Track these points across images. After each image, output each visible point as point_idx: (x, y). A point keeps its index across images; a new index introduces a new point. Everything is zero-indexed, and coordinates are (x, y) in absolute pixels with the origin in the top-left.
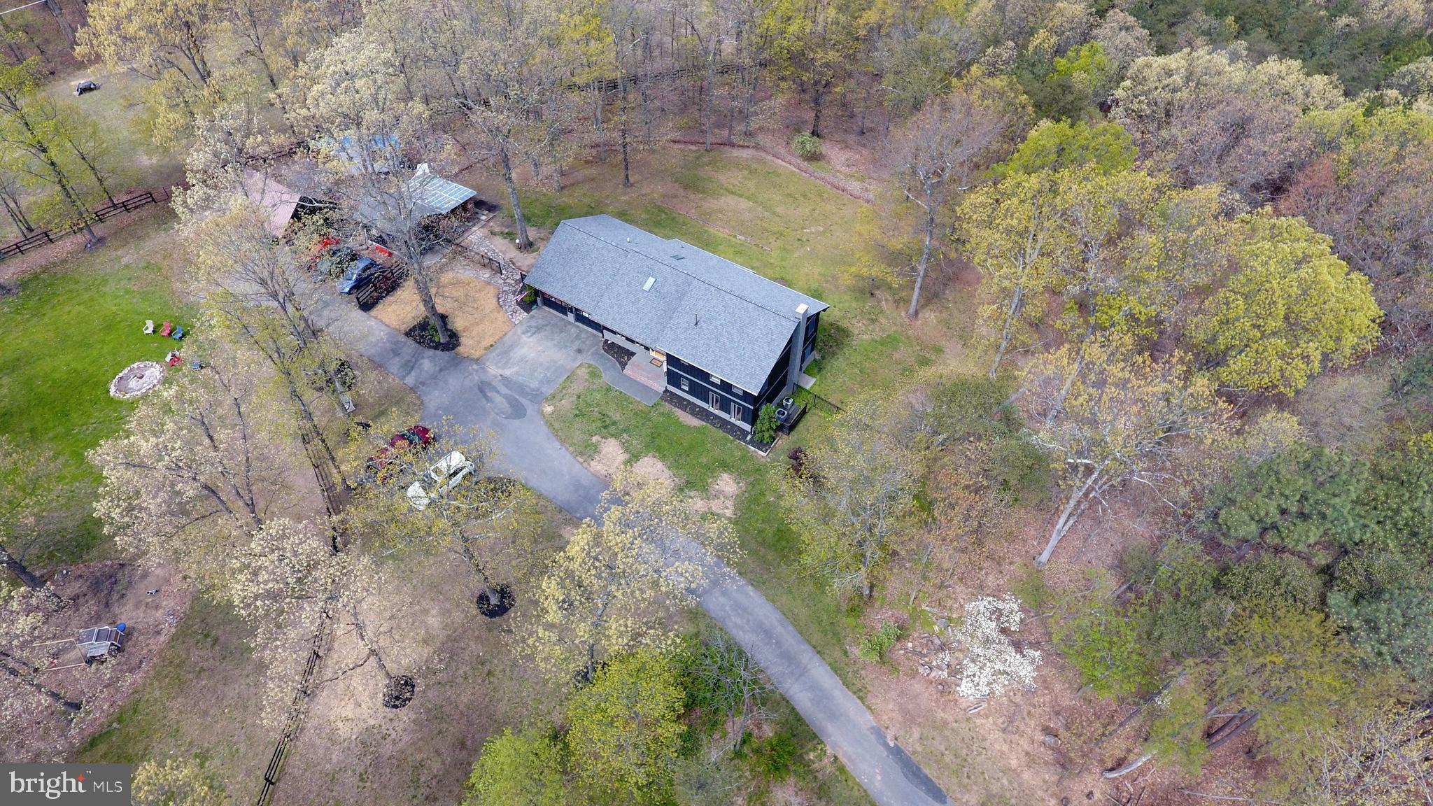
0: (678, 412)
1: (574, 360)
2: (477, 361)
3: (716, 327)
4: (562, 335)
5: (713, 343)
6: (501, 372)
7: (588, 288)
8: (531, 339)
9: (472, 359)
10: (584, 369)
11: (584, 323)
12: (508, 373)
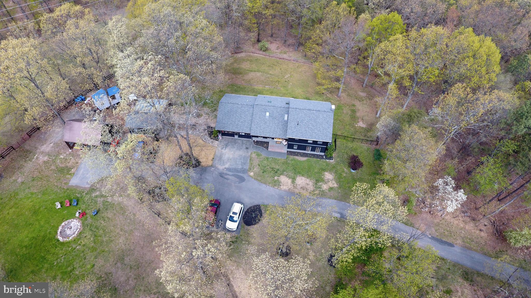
0: (296, 157)
1: (248, 152)
2: (212, 166)
3: (305, 123)
4: (236, 144)
5: (307, 129)
6: (224, 167)
7: (243, 124)
8: (226, 150)
9: (210, 166)
10: (253, 154)
11: (242, 137)
12: (227, 166)
